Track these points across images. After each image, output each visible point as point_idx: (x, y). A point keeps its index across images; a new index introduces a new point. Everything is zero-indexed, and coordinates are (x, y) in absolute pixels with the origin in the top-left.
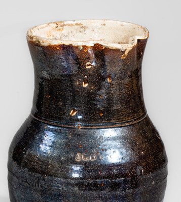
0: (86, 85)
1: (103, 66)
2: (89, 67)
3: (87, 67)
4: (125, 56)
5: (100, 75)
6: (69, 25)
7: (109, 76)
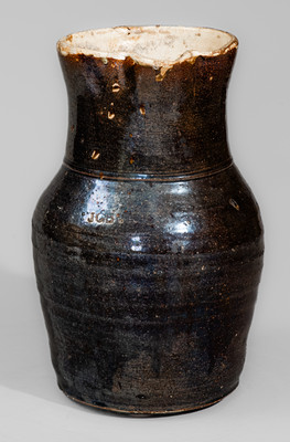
0: (112, 117)
1: (133, 89)
2: (117, 90)
3: (114, 91)
4: (161, 77)
5: (130, 103)
6: (149, 32)
7: (142, 106)
